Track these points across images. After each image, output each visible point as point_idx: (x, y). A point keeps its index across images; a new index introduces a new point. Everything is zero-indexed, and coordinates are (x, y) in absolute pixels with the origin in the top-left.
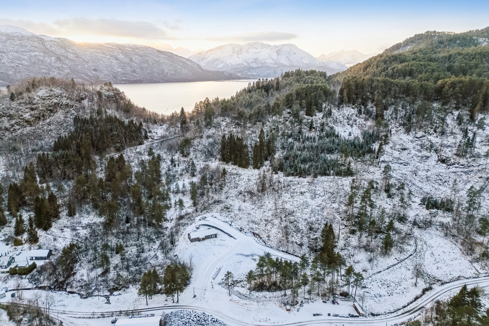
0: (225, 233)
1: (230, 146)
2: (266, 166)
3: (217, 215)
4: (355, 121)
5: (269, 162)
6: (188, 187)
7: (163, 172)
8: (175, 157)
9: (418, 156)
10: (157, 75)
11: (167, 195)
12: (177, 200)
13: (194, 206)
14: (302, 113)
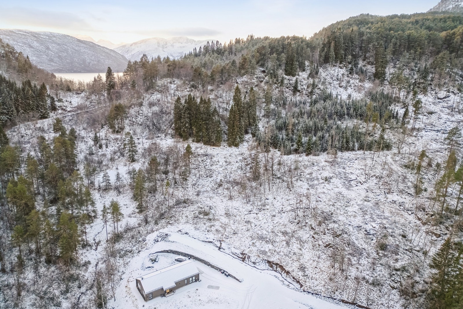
0: (213, 267)
1: (189, 114)
2: (247, 142)
3: (189, 228)
4: (348, 82)
5: (251, 136)
6: (126, 179)
7: (81, 157)
8: (101, 134)
9: (452, 121)
10: (78, 65)
11: (88, 194)
12: (108, 204)
13: (141, 212)
14: (281, 72)
